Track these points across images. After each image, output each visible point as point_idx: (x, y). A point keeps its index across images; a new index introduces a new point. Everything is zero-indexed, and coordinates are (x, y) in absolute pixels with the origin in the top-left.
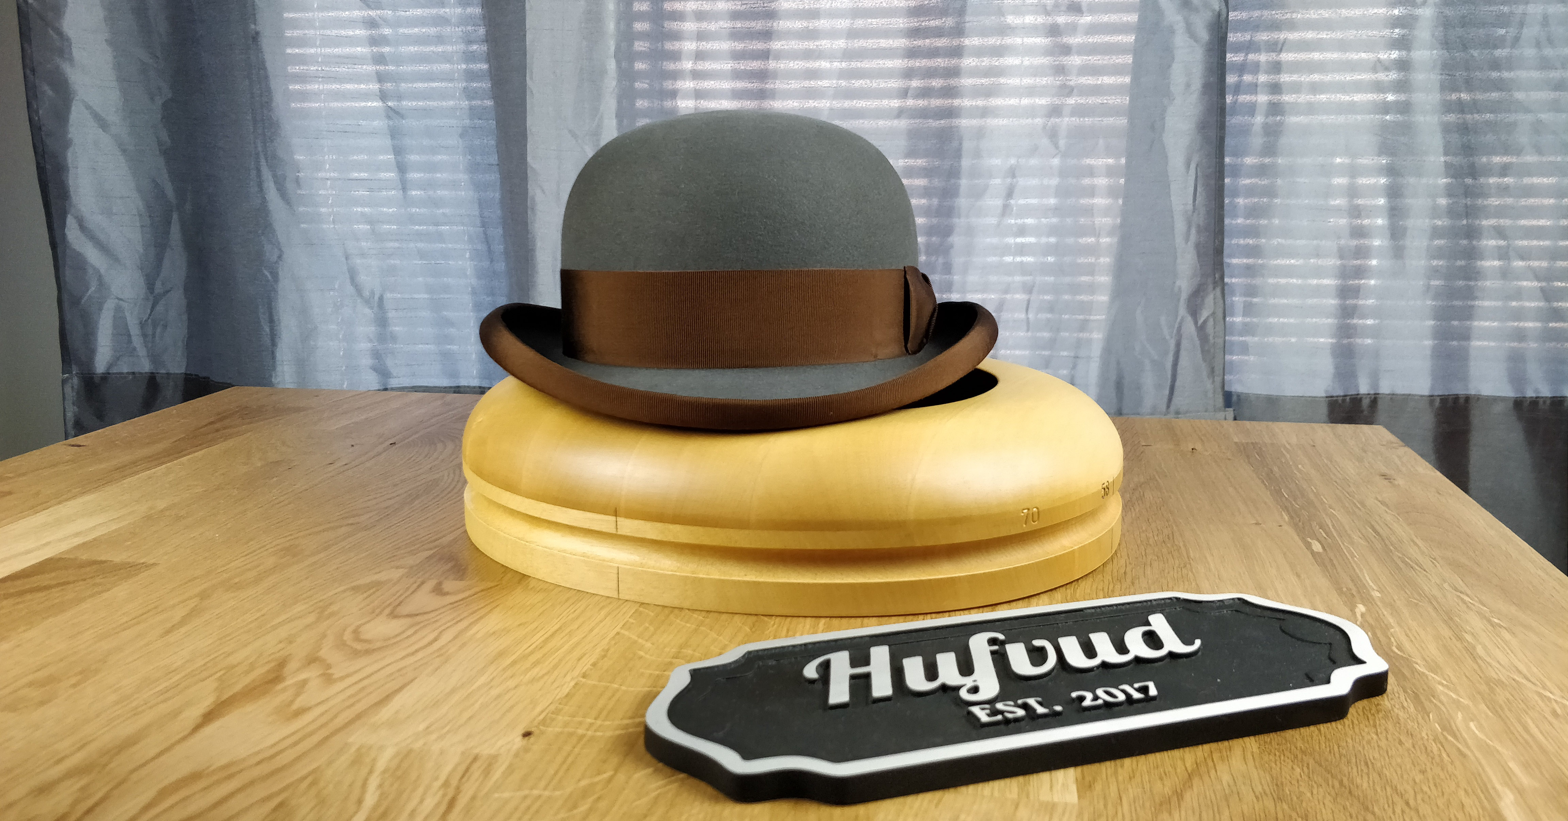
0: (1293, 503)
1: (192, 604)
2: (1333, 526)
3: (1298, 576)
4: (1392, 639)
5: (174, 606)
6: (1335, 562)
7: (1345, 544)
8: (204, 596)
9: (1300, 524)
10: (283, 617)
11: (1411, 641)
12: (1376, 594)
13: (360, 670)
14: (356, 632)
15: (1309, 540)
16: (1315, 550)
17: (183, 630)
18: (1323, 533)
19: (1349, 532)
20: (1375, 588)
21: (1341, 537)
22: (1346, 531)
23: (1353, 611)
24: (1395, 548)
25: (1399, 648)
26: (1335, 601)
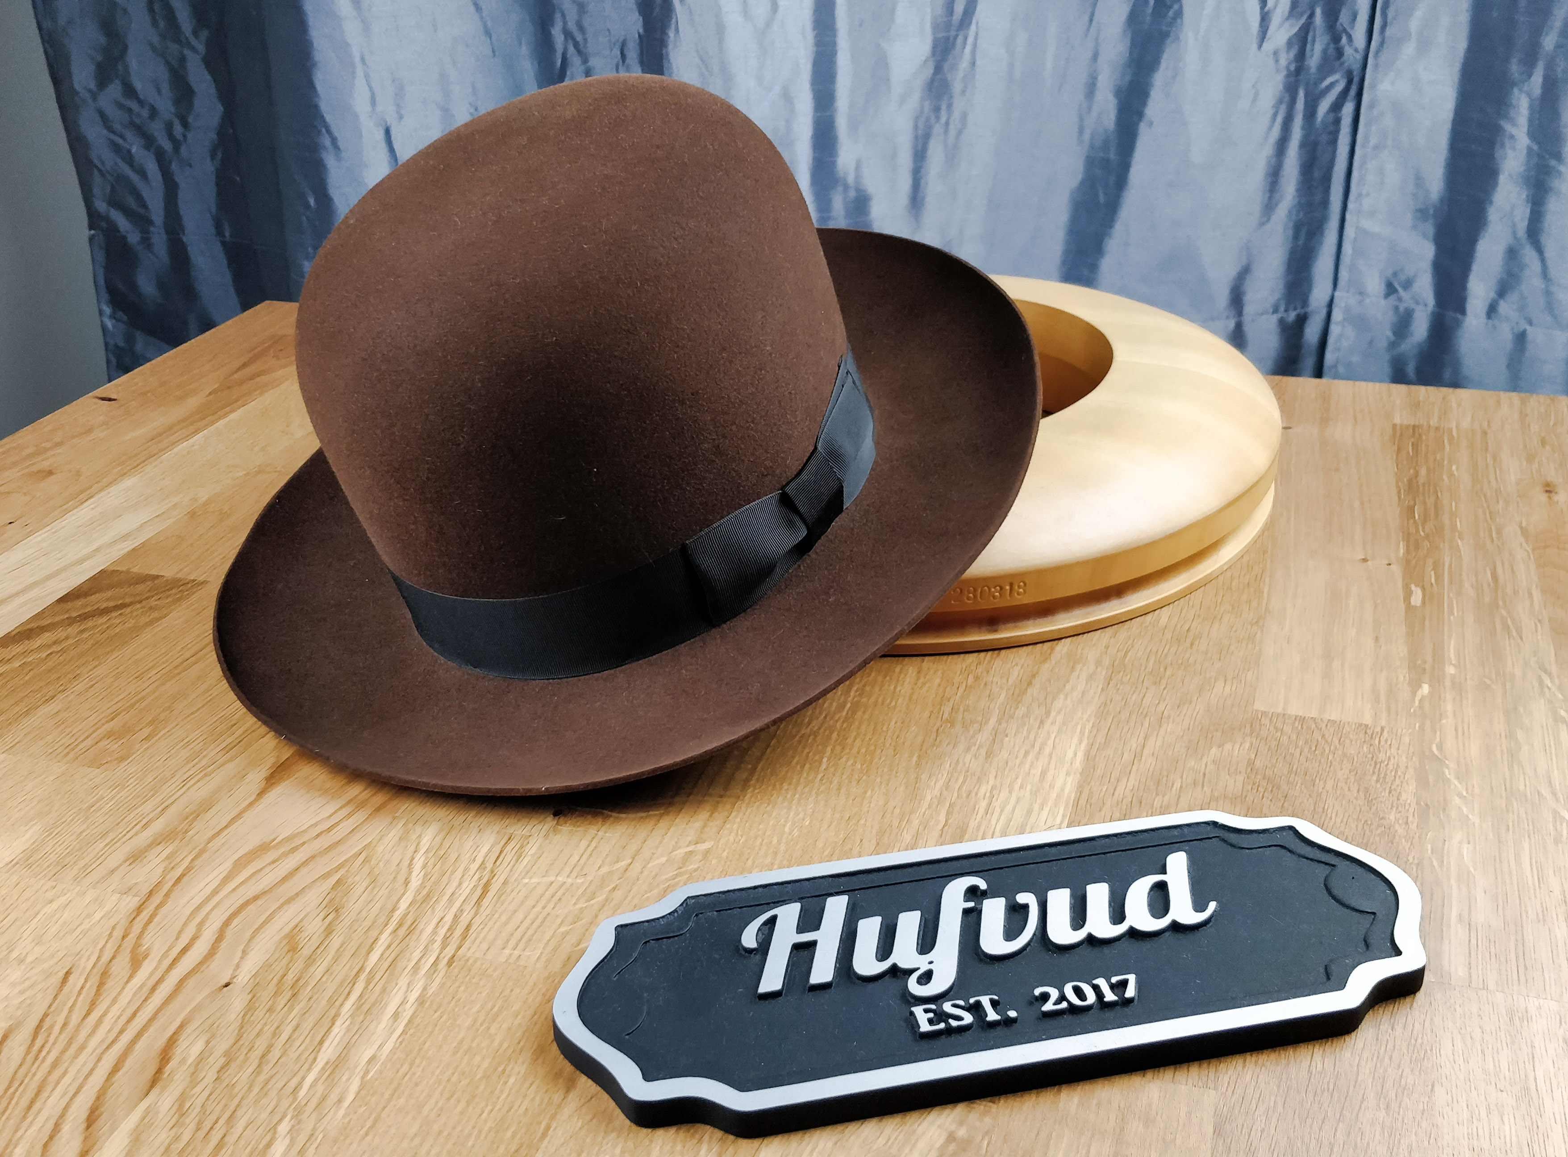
0: (1420, 528)
2: (1450, 566)
3: (1377, 639)
4: (1438, 733)
6: (1427, 623)
7: (1451, 595)
9: (1413, 562)
11: (1457, 737)
12: (1451, 670)
15: (1413, 587)
16: (1413, 603)
18: (1433, 576)
19: (1464, 577)
20: (1453, 662)
21: (1451, 582)
22: (1460, 575)
23: (1414, 693)
24: (1504, 602)
25: (1440, 747)
26: (1401, 678)
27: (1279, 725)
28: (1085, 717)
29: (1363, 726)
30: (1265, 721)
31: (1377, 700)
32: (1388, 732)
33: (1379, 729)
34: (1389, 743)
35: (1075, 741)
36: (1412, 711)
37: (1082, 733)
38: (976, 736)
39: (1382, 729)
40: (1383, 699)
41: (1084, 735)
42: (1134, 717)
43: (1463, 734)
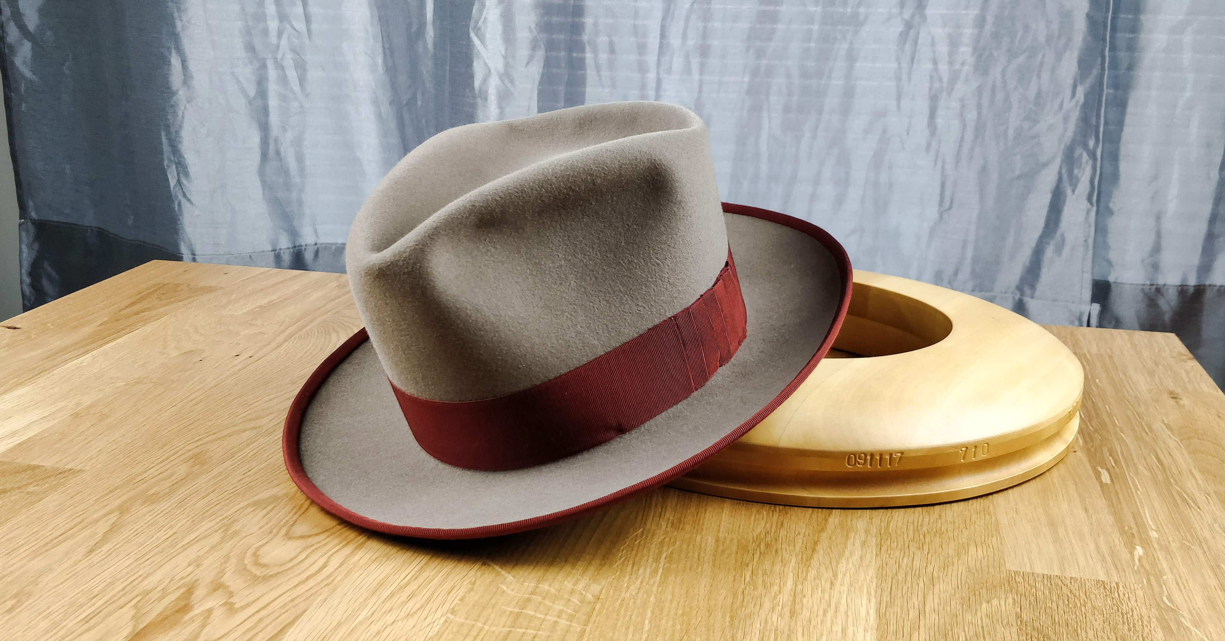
1: (113, 518)
2: (1122, 452)
3: (1086, 510)
4: (1164, 587)
5: (97, 521)
6: (1121, 496)
7: (1131, 475)
8: (123, 509)
9: (1093, 449)
10: (193, 536)
11: (1181, 591)
12: (1154, 535)
13: (258, 599)
14: (255, 554)
15: (1100, 469)
16: (1104, 481)
17: (105, 548)
18: (1112, 461)
19: (1136, 461)
20: (1154, 527)
21: (1127, 465)
22: (1133, 459)
23: (1132, 553)
24: (1175, 480)
25: (1170, 598)
26: (1117, 542)
27: (1031, 582)
28: (868, 578)
29: (1101, 583)
30: (1019, 579)
31: (1103, 559)
32: (1123, 587)
33: (1114, 584)
34: (1127, 596)
35: (865, 600)
36: (1136, 568)
37: (869, 593)
38: (778, 597)
39: (1117, 584)
40: (1109, 559)
41: (871, 594)
42: (909, 578)
43: (1185, 588)
